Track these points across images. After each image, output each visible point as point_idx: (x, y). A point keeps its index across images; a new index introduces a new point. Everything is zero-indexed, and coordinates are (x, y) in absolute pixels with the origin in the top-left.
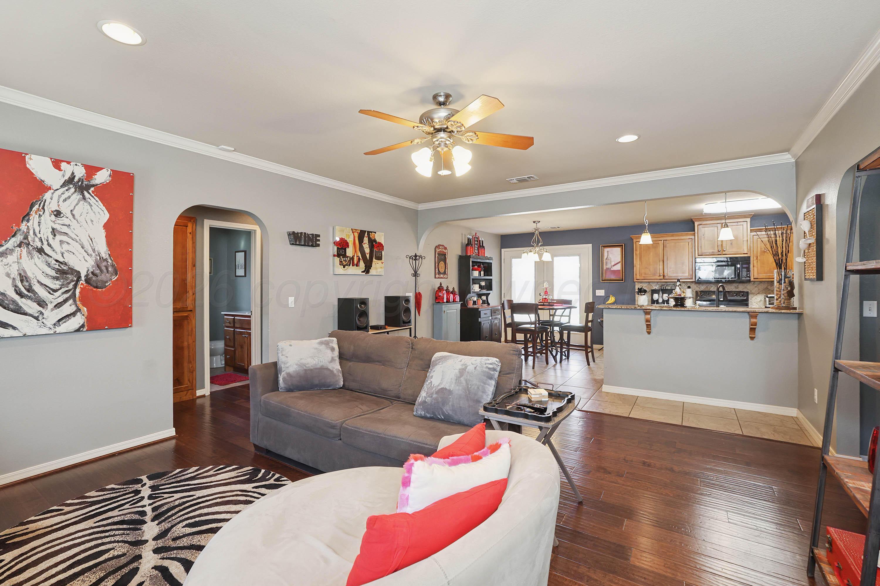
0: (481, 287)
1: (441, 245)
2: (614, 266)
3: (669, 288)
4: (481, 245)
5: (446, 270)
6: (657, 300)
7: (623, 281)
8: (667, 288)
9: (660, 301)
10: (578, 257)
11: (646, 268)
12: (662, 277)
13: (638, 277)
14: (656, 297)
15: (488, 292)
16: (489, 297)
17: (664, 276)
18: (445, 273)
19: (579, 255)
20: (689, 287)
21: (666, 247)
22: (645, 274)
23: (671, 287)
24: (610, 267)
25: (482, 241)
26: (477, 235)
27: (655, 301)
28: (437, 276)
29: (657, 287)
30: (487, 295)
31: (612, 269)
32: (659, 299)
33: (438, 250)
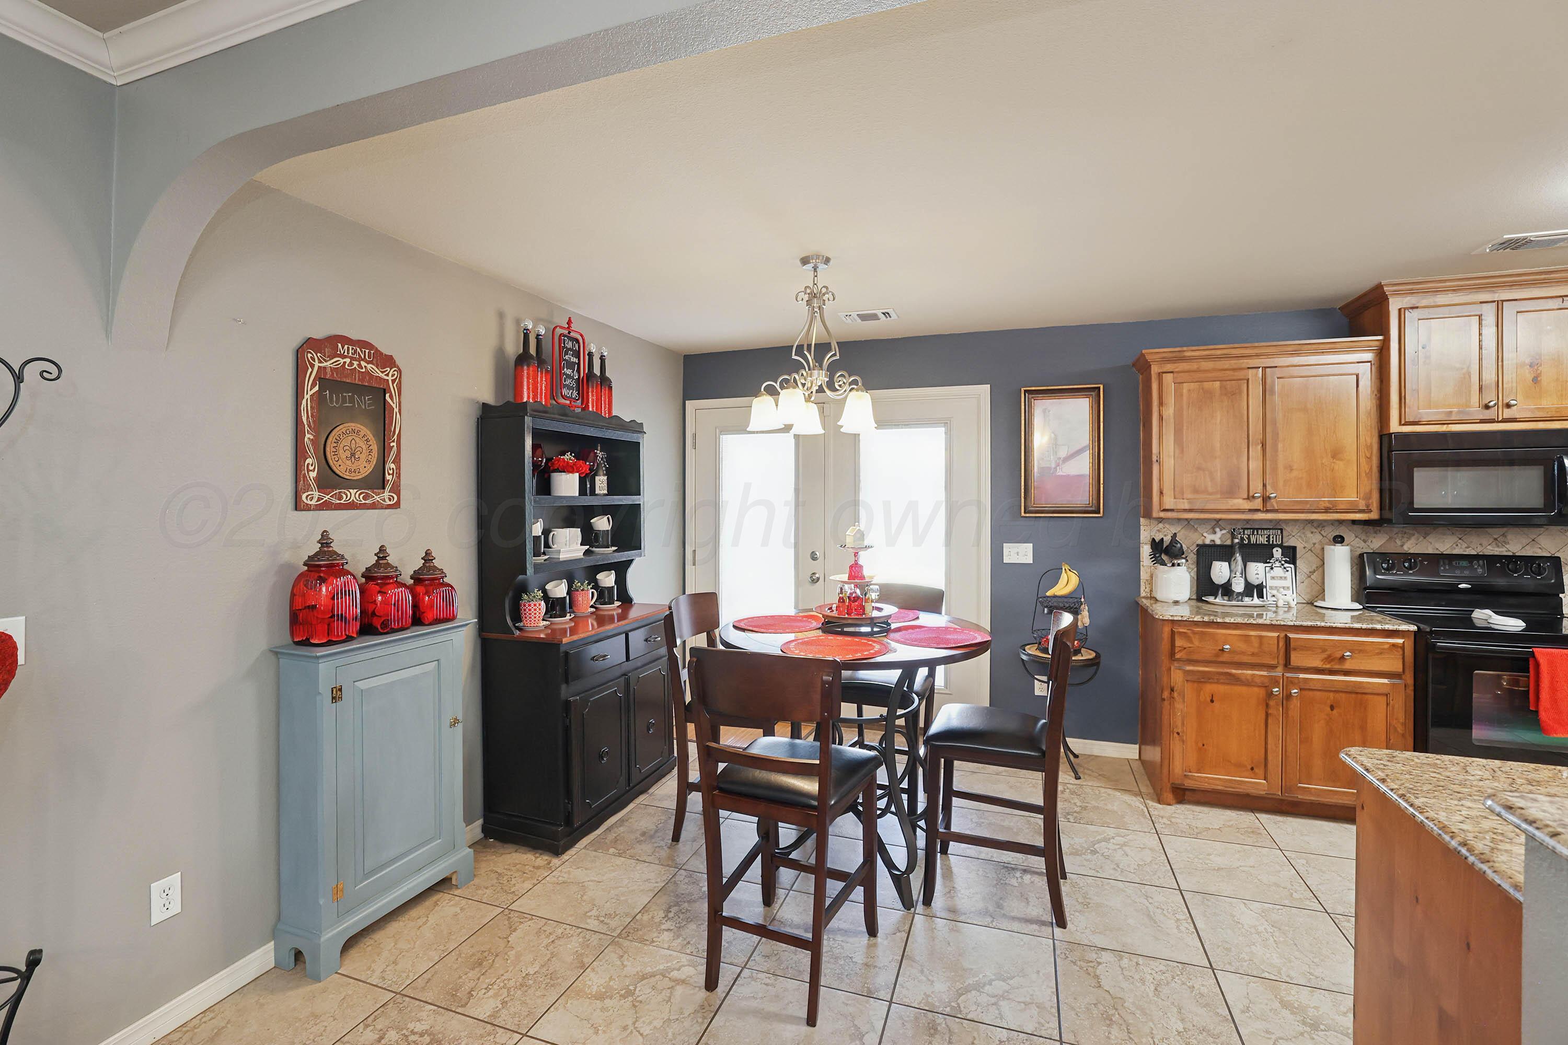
0: (590, 537)
1: (345, 340)
2: (1067, 459)
3: (1263, 540)
4: (597, 371)
5: (391, 465)
6: (1228, 585)
7: (1099, 513)
8: (1253, 540)
9: (1238, 586)
10: (942, 430)
11: (1199, 469)
12: (1258, 504)
13: (1169, 502)
14: (1220, 571)
15: (624, 556)
16: (632, 575)
17: (1266, 499)
18: (377, 481)
19: (946, 423)
20: (1339, 540)
21: (1273, 392)
22: (1196, 491)
23: (1268, 537)
24: (1053, 466)
25: (602, 359)
26: (573, 327)
27: (1218, 586)
28: (312, 496)
29: (1218, 537)
30: (621, 569)
31: (1059, 473)
32: (1234, 581)
33: (317, 363)
